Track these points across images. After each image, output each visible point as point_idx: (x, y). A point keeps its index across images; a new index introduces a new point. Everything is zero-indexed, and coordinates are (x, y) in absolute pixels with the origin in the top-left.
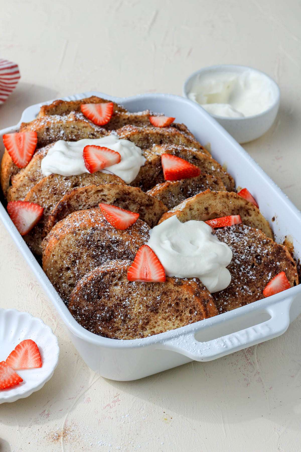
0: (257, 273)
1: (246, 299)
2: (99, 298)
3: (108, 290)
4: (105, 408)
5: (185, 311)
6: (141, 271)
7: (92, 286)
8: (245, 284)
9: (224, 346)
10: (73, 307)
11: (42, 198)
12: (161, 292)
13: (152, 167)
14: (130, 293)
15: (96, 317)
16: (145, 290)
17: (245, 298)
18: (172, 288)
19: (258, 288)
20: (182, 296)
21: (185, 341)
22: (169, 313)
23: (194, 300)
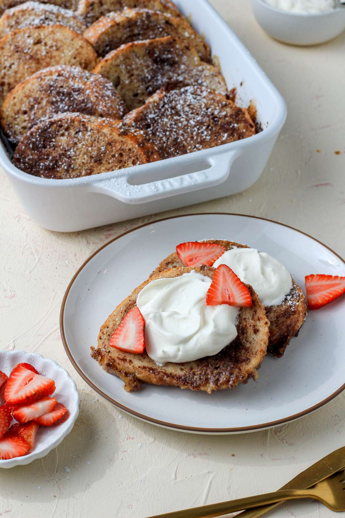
0: (211, 134)
2: (45, 147)
3: (54, 140)
5: (128, 162)
7: (39, 135)
8: (198, 143)
9: (154, 189)
12: (106, 143)
14: (76, 143)
15: (40, 166)
16: (91, 140)
18: (117, 139)
20: (127, 146)
21: (116, 183)
22: (113, 164)
23: (137, 150)
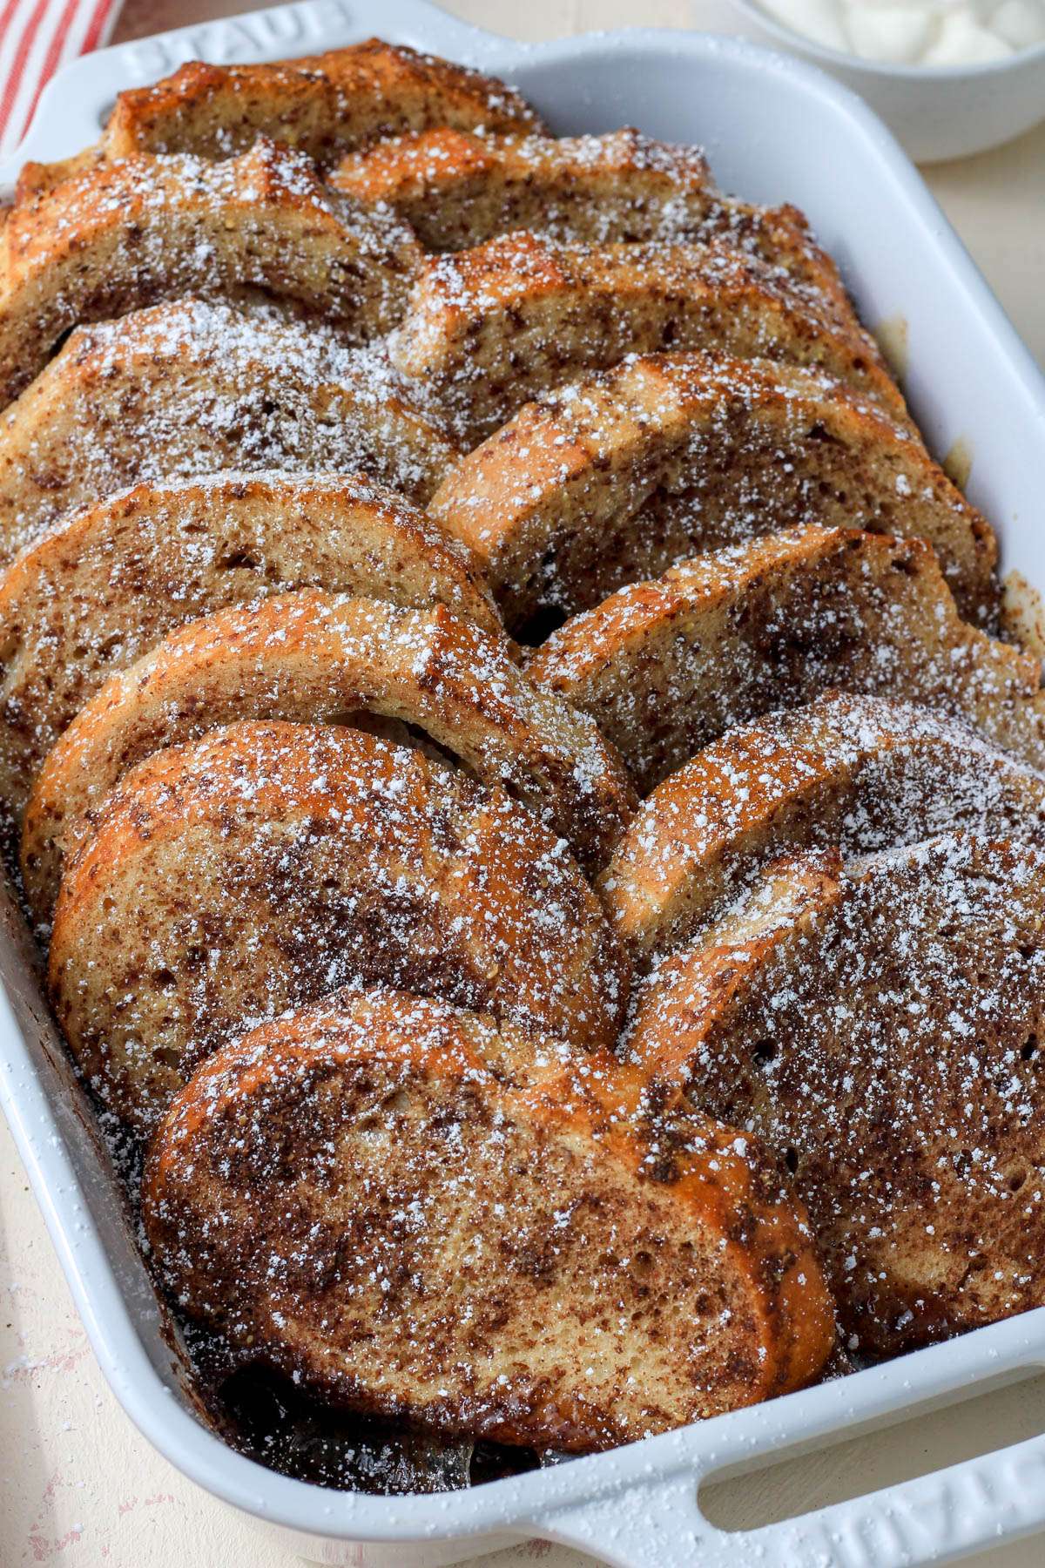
1: (975, 1217)
2: (288, 1175)
3: (330, 1146)
5: (675, 1299)
7: (260, 1123)
8: (980, 1142)
10: (164, 1205)
11: (78, 599)
12: (574, 1195)
13: (608, 482)
14: (433, 1173)
15: (267, 1265)
16: (505, 1171)
17: (969, 1209)
18: (629, 1189)
21: (648, 1520)
22: (604, 1297)
23: (724, 1260)
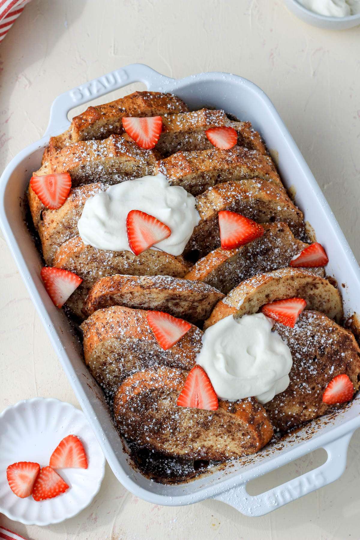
0: (318, 367)
1: (304, 398)
2: (147, 409)
3: (156, 404)
4: (153, 509)
5: (237, 433)
6: (192, 400)
7: (139, 401)
8: (305, 381)
9: (275, 503)
10: (119, 417)
11: (80, 263)
14: (180, 408)
15: (144, 428)
17: (303, 396)
18: (225, 413)
19: (318, 384)
20: (236, 421)
21: (235, 496)
22: (221, 432)
23: (248, 427)
